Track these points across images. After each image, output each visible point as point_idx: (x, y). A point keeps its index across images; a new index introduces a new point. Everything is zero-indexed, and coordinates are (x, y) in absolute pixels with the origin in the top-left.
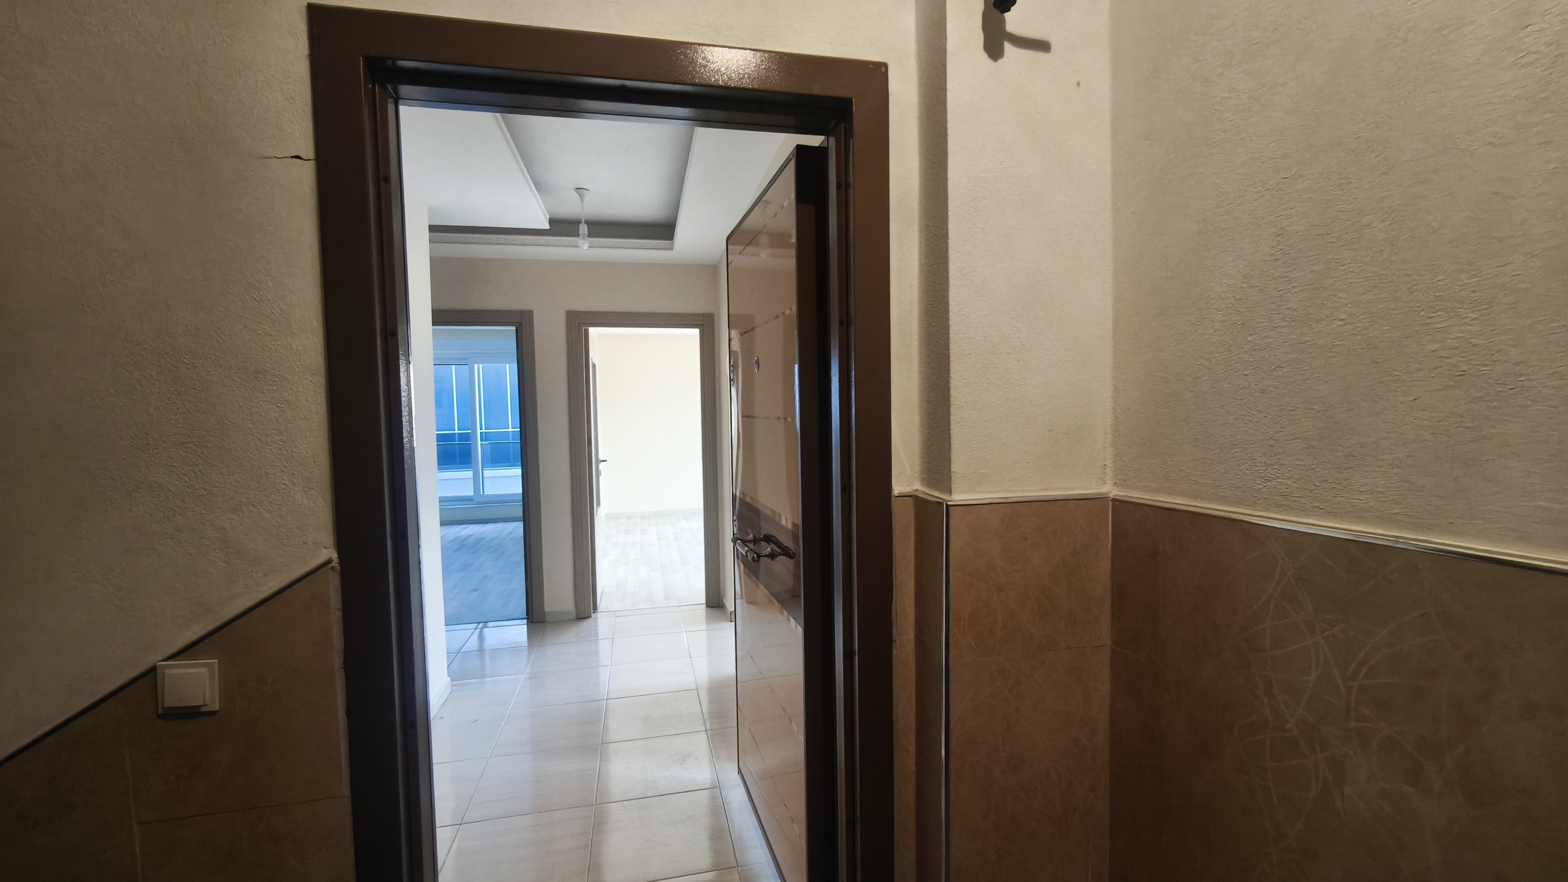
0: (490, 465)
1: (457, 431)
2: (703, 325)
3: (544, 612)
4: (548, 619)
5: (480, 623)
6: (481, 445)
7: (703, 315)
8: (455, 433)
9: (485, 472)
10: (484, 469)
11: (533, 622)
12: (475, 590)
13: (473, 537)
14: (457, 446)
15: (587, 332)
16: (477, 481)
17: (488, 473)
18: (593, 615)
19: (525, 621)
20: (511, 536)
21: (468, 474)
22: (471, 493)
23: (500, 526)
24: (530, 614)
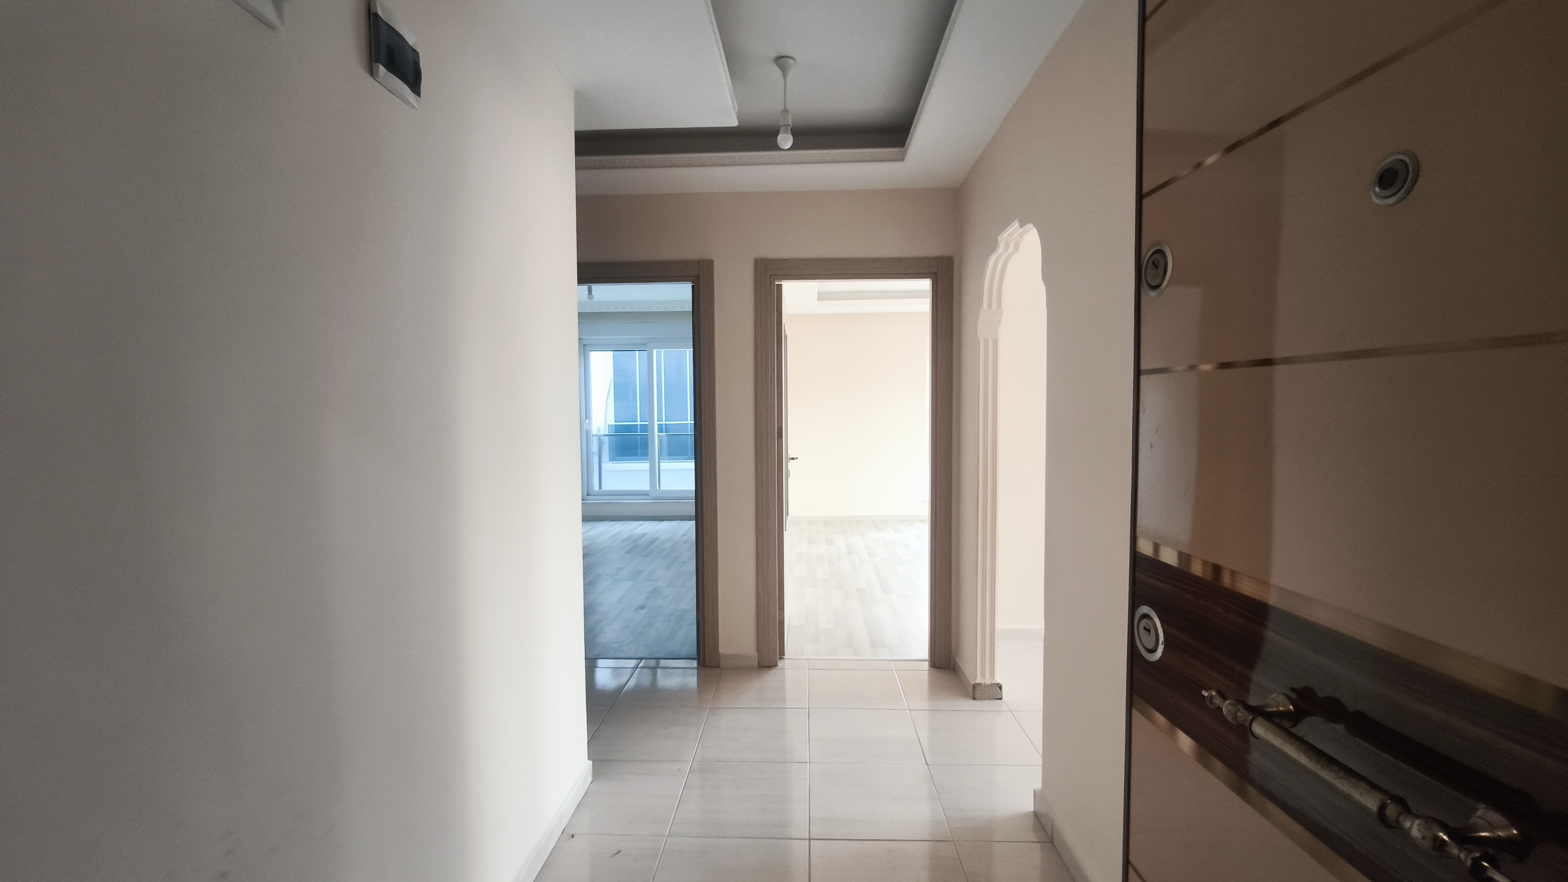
0: (667, 457)
1: (639, 423)
2: (936, 274)
3: (719, 654)
4: (723, 663)
5: (641, 659)
6: (658, 436)
7: (936, 259)
8: (637, 425)
9: (661, 464)
10: (661, 461)
11: (704, 666)
12: (642, 608)
13: (647, 535)
14: (639, 437)
15: (780, 287)
16: (655, 475)
17: (665, 465)
18: (780, 663)
19: (695, 664)
20: (685, 538)
21: (645, 466)
22: (646, 487)
23: (674, 524)
24: (701, 655)
